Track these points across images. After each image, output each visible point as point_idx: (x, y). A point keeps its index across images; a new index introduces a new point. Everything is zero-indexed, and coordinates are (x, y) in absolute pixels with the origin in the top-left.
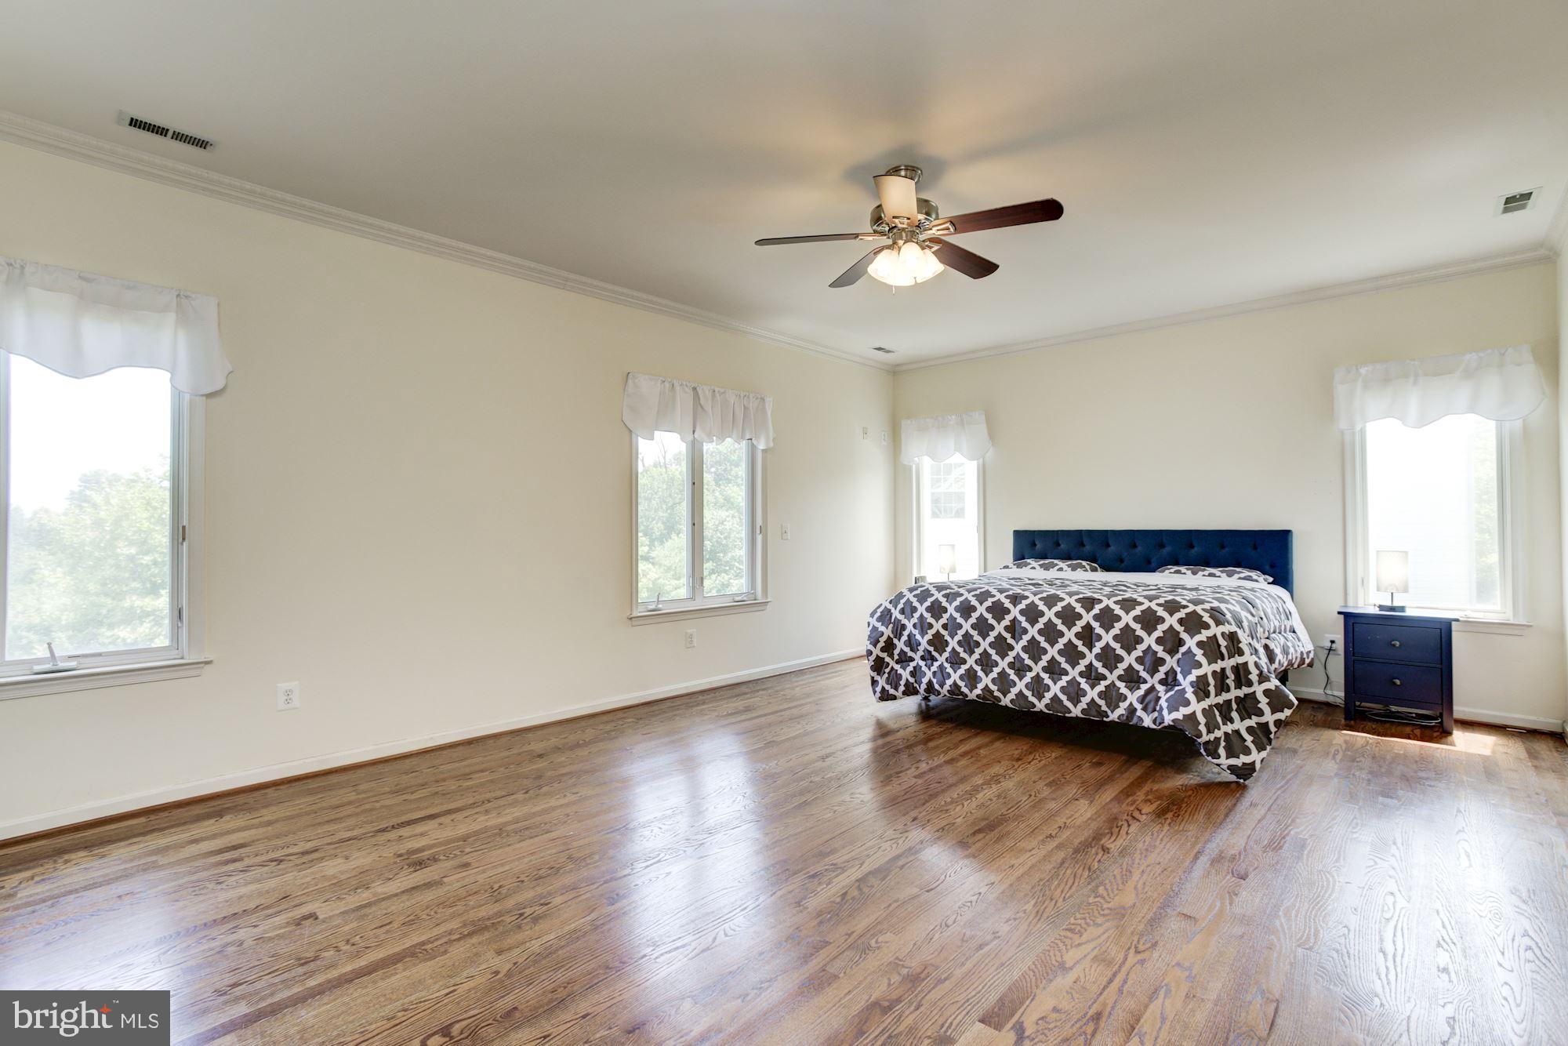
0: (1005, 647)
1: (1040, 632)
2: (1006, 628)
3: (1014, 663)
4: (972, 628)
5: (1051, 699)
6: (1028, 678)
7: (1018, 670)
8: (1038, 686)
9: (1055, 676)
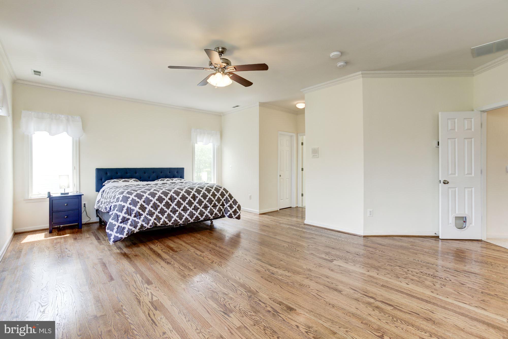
0: (169, 205)
1: (181, 198)
2: (169, 199)
3: (172, 210)
4: (157, 201)
5: (185, 219)
6: (177, 214)
7: (174, 212)
8: (180, 216)
9: (185, 211)
